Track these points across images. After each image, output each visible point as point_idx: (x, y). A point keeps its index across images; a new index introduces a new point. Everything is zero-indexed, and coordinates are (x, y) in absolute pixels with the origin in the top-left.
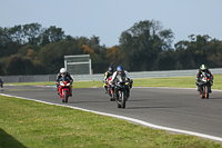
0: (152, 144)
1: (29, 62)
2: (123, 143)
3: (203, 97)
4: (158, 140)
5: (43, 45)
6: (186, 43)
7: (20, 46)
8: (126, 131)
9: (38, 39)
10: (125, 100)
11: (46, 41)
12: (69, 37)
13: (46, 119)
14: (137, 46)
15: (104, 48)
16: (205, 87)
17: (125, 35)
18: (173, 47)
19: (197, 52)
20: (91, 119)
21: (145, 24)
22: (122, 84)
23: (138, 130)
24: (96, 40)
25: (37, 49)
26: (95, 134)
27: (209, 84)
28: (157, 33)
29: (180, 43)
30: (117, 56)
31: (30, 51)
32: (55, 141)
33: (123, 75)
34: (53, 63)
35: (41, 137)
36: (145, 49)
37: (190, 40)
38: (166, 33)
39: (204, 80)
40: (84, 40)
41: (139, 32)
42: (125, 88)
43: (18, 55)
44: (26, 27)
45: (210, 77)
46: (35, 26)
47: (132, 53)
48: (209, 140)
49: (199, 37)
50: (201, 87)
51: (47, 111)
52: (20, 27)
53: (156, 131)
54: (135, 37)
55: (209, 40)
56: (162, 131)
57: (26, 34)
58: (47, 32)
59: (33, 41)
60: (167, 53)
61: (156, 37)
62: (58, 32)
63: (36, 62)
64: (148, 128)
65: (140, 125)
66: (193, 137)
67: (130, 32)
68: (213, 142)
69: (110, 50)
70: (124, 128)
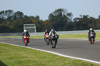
0: (63, 64)
1: (8, 27)
2: (50, 63)
3: (91, 43)
4: (66, 62)
5: (14, 19)
6: (78, 19)
7: (4, 20)
8: (51, 58)
9: (12, 17)
10: (55, 44)
11: (15, 18)
12: (26, 16)
13: (15, 52)
14: (56, 20)
15: (41, 21)
16: (92, 38)
17: (51, 15)
18: (72, 20)
19: (83, 23)
20: (36, 53)
21: (60, 10)
22: (54, 37)
23: (57, 57)
24: (38, 17)
25: (11, 21)
26: (37, 59)
27: (94, 37)
28: (65, 14)
29: (76, 18)
30: (47, 25)
31: (8, 22)
32: (20, 62)
33: (54, 33)
34: (19, 27)
35: (13, 61)
36: (60, 21)
37: (80, 17)
38: (69, 14)
39: (91, 35)
40: (32, 17)
41: (57, 14)
42: (55, 39)
43: (3, 24)
44: (6, 11)
45: (94, 34)
46: (10, 11)
47: (54, 23)
48: (89, 62)
49: (84, 16)
50: (90, 38)
51: (16, 49)
52: (3, 11)
53: (65, 58)
54: (55, 16)
55: (89, 17)
56: (67, 58)
57: (6, 15)
58: (16, 14)
59: (9, 18)
60: (70, 23)
61: (65, 16)
62: (21, 14)
63: (11, 27)
64: (61, 57)
65: (58, 55)
66: (81, 60)
67: (53, 14)
68: (91, 63)
69: (44, 22)
70: (51, 56)
